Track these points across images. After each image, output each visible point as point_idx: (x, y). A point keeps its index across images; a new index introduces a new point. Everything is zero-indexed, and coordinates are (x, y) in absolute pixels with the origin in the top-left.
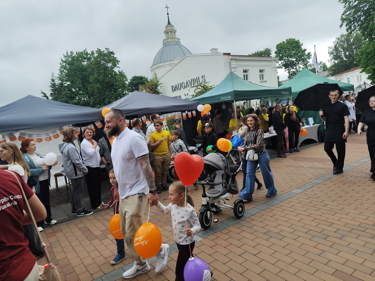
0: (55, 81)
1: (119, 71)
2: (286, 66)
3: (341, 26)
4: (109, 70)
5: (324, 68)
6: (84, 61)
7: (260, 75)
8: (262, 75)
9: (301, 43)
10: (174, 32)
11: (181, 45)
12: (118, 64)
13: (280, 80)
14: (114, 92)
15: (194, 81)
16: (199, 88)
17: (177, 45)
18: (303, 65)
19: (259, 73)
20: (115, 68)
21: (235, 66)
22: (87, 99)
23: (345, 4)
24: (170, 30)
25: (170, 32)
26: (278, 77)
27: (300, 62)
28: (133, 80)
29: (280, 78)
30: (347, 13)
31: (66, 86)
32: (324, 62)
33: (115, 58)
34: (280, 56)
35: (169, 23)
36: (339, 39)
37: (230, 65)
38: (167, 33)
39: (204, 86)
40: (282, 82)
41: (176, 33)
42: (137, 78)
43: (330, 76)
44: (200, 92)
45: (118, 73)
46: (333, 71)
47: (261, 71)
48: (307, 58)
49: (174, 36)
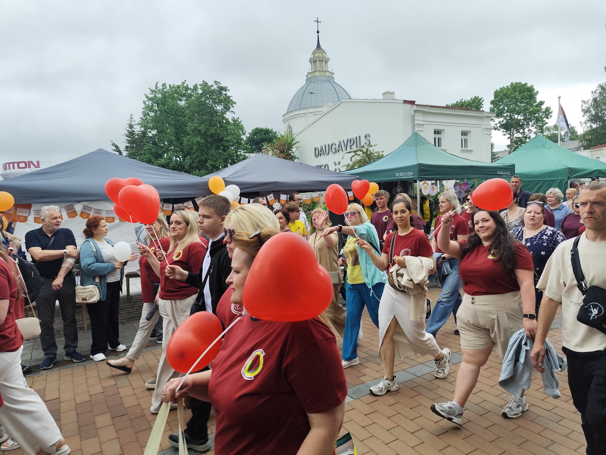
0: (134, 127)
1: (234, 118)
2: (507, 127)
4: (218, 116)
6: (181, 100)
7: (462, 139)
8: (466, 140)
9: (536, 91)
10: (326, 62)
11: (334, 82)
12: (233, 107)
13: (493, 150)
14: (222, 152)
15: (352, 142)
16: (358, 155)
17: (329, 83)
18: (536, 128)
19: (460, 137)
20: (227, 113)
21: (421, 122)
22: (180, 159)
24: (319, 58)
25: (319, 61)
26: (492, 146)
27: (531, 122)
28: (253, 135)
29: (494, 146)
31: (151, 137)
33: (229, 97)
34: (498, 110)
35: (319, 46)
36: (602, 88)
37: (413, 121)
38: (314, 62)
39: (367, 151)
40: (498, 153)
41: (329, 63)
42: (261, 130)
43: (582, 149)
44: (360, 161)
45: (231, 121)
46: (588, 141)
47: (464, 133)
48: (543, 116)
49: (326, 67)
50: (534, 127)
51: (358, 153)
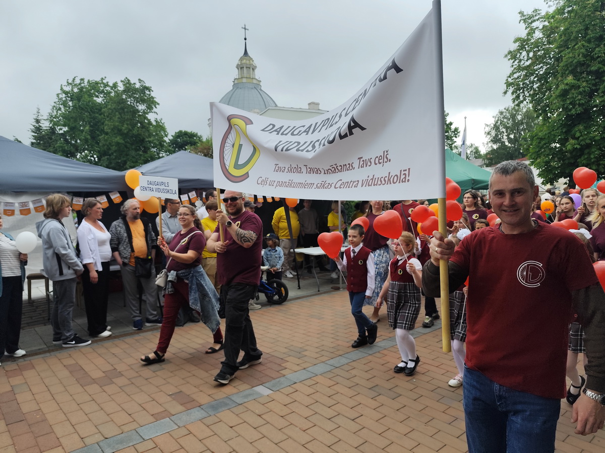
1: (156, 119)
3: (505, 93)
4: (139, 115)
6: (97, 97)
9: (447, 112)
10: (253, 69)
12: (156, 107)
17: (256, 91)
20: (150, 114)
22: (94, 158)
23: (514, 62)
24: (246, 65)
25: (246, 67)
28: (177, 137)
30: (516, 76)
31: (62, 134)
33: (153, 98)
35: (246, 53)
36: (501, 113)
41: (256, 71)
42: (186, 134)
43: (485, 166)
46: (490, 159)
48: (452, 135)
49: (253, 74)
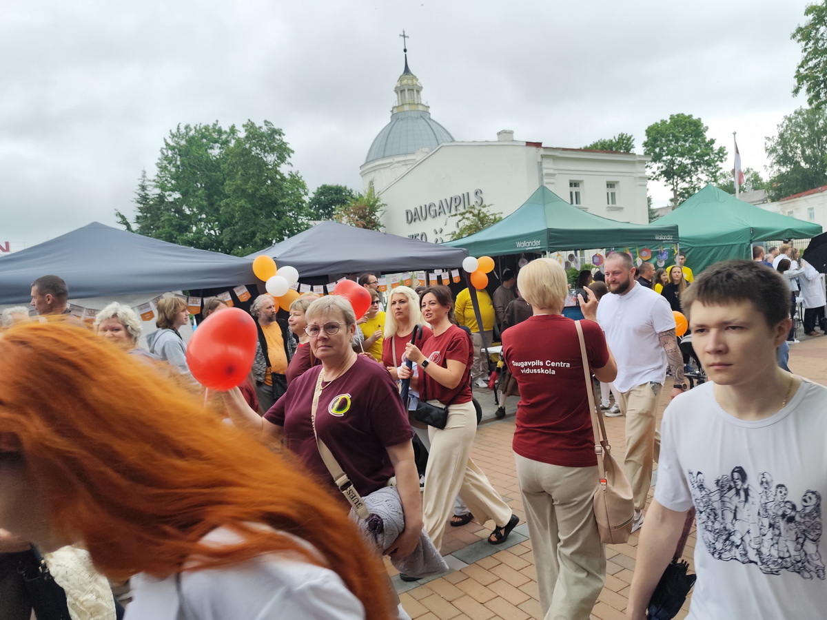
0: (148, 189)
1: (291, 172)
2: (669, 174)
3: (796, 91)
4: (269, 169)
5: (756, 182)
6: (212, 148)
7: (608, 193)
8: (613, 194)
9: (704, 126)
10: (418, 92)
11: (430, 119)
12: (290, 157)
13: (653, 206)
14: (276, 220)
15: (458, 201)
16: (468, 219)
17: (423, 121)
18: (707, 175)
19: (605, 189)
20: (283, 165)
21: (551, 171)
22: (215, 231)
23: (807, 44)
24: (408, 86)
25: (409, 90)
26: (649, 200)
27: (700, 167)
28: (320, 195)
29: (653, 201)
30: (811, 64)
31: (171, 203)
32: (756, 170)
33: (285, 144)
34: (655, 153)
35: (407, 70)
36: (790, 120)
37: (541, 170)
39: (479, 213)
40: (657, 210)
41: (422, 93)
42: (330, 188)
43: (769, 200)
44: (470, 227)
45: (287, 177)
46: (777, 190)
47: (610, 185)
48: (716, 159)
49: (418, 98)
50: (705, 174)
51: (467, 215)
